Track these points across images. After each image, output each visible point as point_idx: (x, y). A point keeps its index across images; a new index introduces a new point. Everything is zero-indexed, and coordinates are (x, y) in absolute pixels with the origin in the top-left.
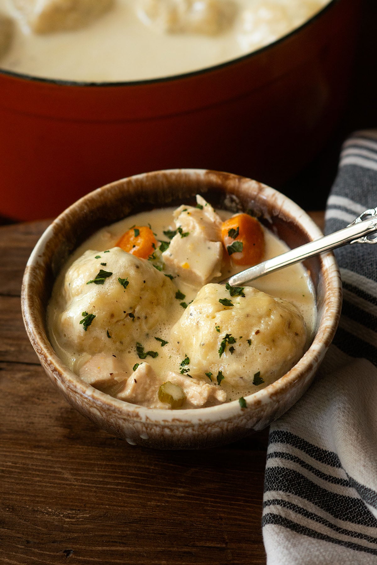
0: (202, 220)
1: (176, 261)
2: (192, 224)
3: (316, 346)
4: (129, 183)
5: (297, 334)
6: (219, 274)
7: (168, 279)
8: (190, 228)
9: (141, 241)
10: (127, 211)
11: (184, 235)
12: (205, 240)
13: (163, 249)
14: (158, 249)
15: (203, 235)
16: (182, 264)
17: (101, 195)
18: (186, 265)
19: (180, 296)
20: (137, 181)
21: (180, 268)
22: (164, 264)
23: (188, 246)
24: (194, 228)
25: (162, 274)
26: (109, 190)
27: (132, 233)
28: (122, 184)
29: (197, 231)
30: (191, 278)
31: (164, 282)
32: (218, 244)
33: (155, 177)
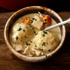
0: (39, 17)
1: (34, 26)
2: (37, 18)
3: (61, 45)
4: (25, 9)
5: (57, 42)
6: (42, 28)
7: (33, 29)
8: (37, 19)
9: (27, 21)
10: (25, 14)
11: (36, 20)
12: (40, 21)
13: (32, 23)
14: (31, 23)
15: (39, 20)
16: (35, 26)
17: (20, 11)
18: (36, 26)
19: (35, 32)
20: (27, 8)
21: (35, 27)
22: (32, 26)
23: (37, 22)
24: (38, 19)
25: (31, 28)
26: (21, 10)
27: (26, 19)
28: (24, 9)
29: (38, 20)
30: (37, 29)
31: (32, 30)
32: (42, 22)
33: (31, 8)
